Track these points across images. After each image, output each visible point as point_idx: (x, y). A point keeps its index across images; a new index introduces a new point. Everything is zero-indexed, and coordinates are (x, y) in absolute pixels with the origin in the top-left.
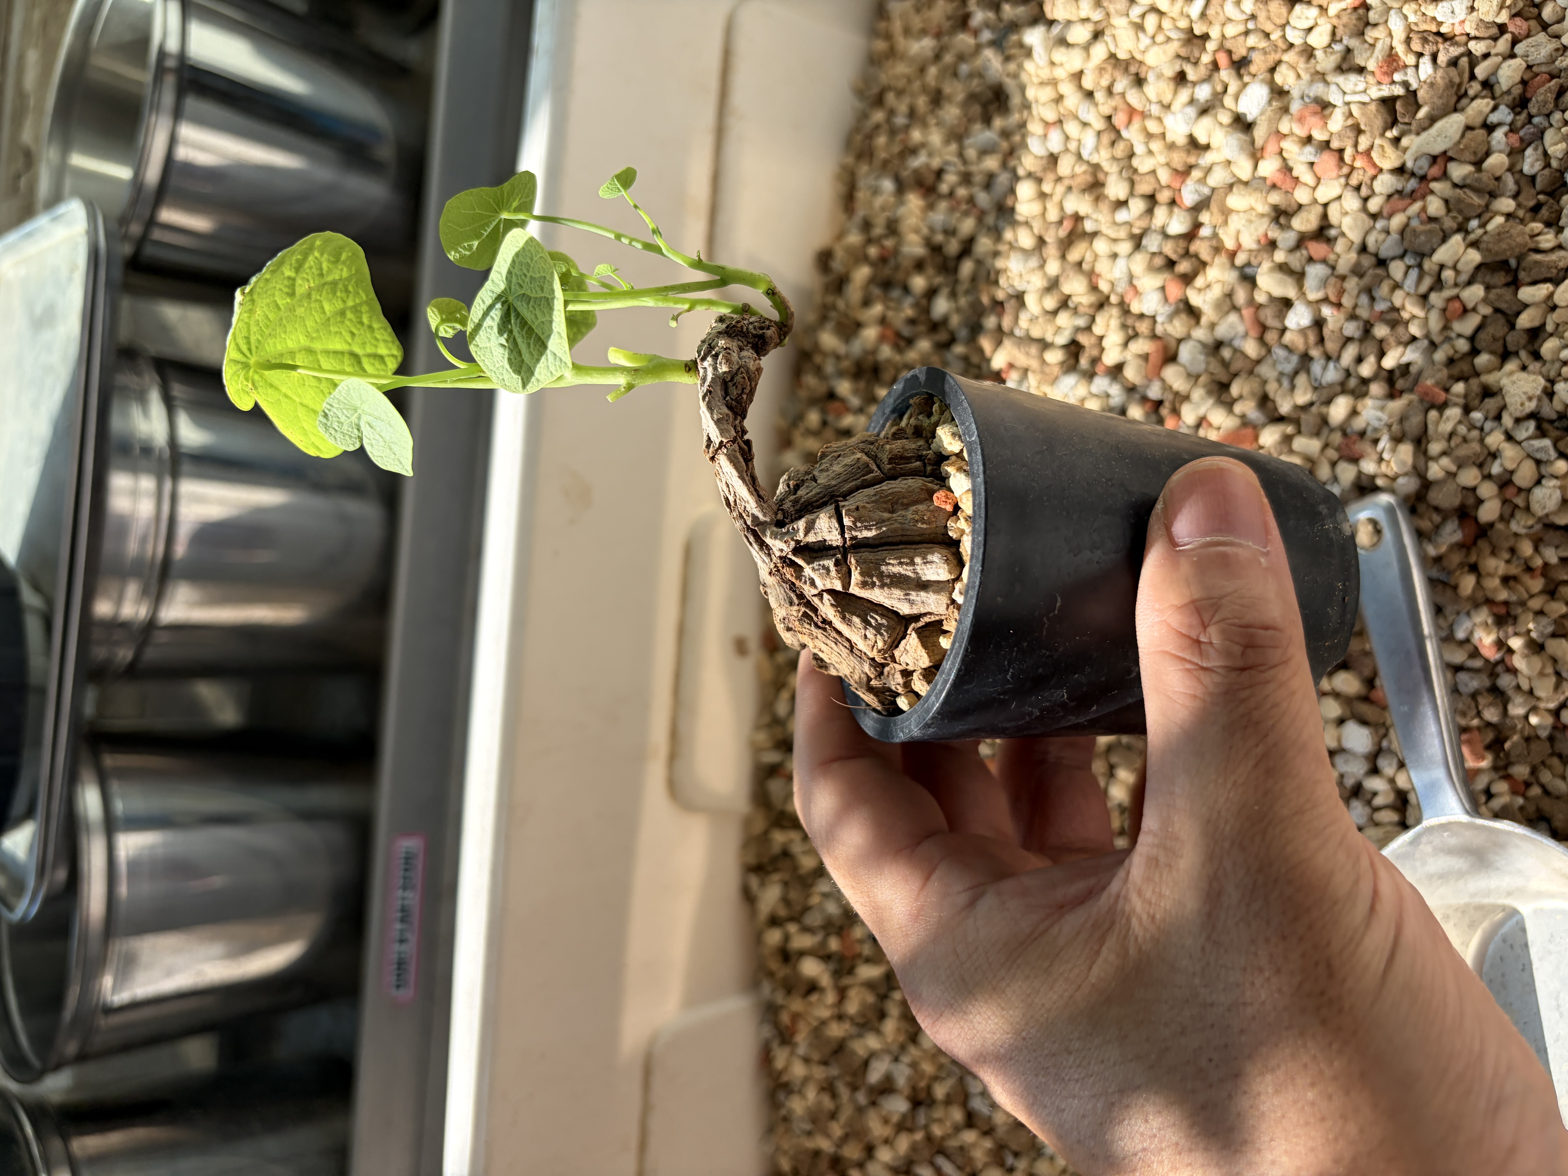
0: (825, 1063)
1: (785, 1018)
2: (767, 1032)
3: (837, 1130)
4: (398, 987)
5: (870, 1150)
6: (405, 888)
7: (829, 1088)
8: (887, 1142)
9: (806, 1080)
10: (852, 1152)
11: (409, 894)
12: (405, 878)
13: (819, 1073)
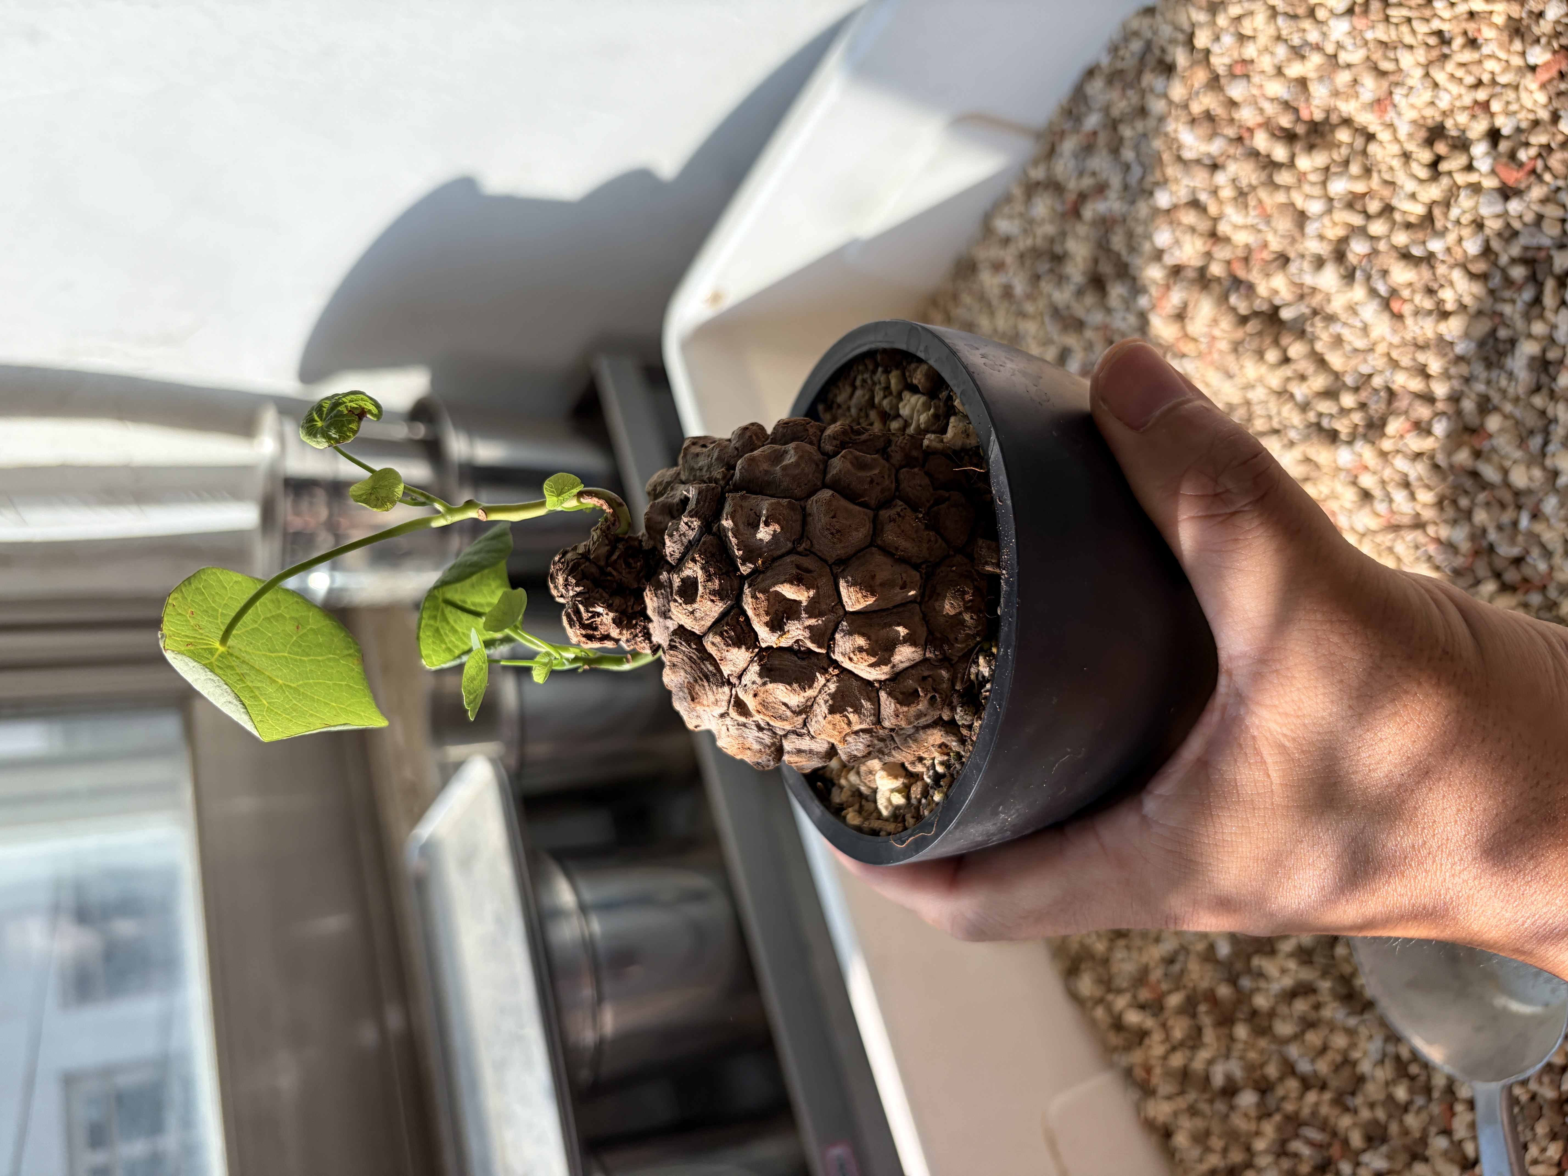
0: (1182, 1092)
1: (1139, 1073)
2: (1134, 1095)
5: (1248, 1148)
8: (1258, 1133)
9: (1176, 1114)
13: (1181, 1103)
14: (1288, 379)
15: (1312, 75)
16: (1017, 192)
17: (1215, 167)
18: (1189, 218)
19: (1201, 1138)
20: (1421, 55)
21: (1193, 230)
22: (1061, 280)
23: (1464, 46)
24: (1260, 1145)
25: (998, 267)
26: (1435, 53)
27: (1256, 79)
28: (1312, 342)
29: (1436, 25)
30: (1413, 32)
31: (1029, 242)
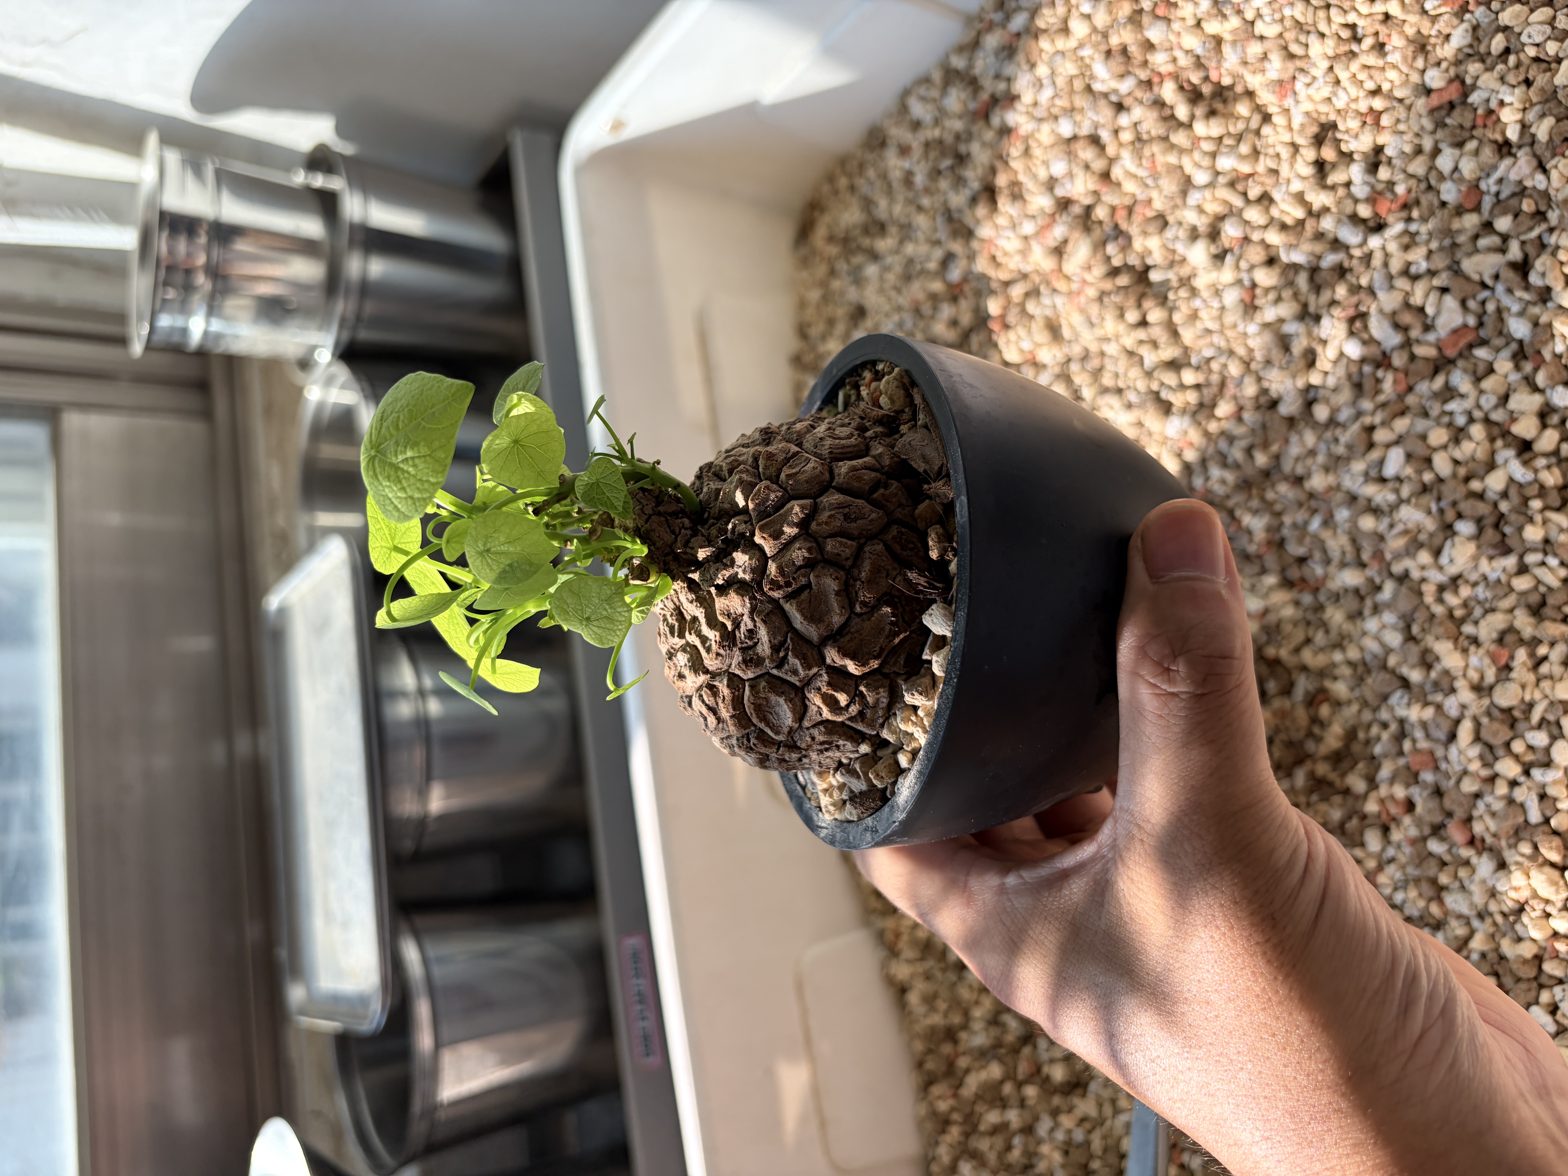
0: (922, 959)
1: (890, 936)
2: (882, 953)
3: (942, 1005)
4: (648, 1055)
5: (966, 1014)
6: (637, 976)
7: (928, 977)
8: (977, 1003)
9: (913, 976)
10: (956, 1019)
11: (640, 981)
12: (636, 969)
13: (920, 968)
14: (1141, 342)
15: (1227, 37)
16: (937, 76)
17: (1120, 107)
18: (1087, 153)
19: (930, 1000)
20: (1330, 46)
21: (1087, 167)
22: (959, 182)
23: (1373, 48)
24: (977, 1013)
25: (904, 151)
26: (1344, 48)
27: (1176, 26)
28: (1171, 310)
29: (1352, 18)
30: (1329, 20)
31: (937, 133)
